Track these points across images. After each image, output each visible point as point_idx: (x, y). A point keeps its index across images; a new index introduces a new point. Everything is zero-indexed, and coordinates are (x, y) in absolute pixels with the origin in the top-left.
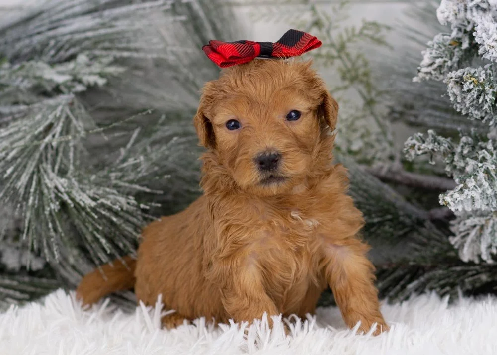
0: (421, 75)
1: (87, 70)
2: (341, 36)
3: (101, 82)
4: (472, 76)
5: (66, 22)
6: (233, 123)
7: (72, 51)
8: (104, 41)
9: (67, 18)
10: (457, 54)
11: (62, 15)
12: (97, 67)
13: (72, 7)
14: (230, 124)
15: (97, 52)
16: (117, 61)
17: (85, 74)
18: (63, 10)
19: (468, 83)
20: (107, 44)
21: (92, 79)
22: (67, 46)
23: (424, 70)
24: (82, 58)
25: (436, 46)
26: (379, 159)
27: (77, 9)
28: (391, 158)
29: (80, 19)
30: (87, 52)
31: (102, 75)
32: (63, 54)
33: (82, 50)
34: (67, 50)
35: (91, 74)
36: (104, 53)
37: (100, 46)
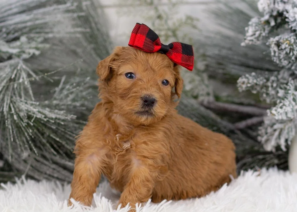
0: (247, 41)
1: (28, 46)
2: (174, 24)
3: (37, 53)
4: (287, 40)
5: (10, 18)
6: (129, 75)
7: (16, 35)
8: (36, 28)
9: (9, 15)
10: (267, 29)
11: (6, 14)
12: (33, 44)
13: (10, 9)
14: (128, 75)
15: (32, 35)
16: (46, 41)
17: (27, 48)
18: (5, 11)
19: (285, 44)
20: (38, 30)
21: (32, 51)
22: (12, 32)
23: (249, 38)
24: (23, 39)
25: (254, 25)
26: (202, 95)
27: (15, 10)
28: (208, 94)
29: (18, 16)
30: (26, 35)
31: (37, 49)
32: (11, 36)
33: (23, 34)
34: (14, 34)
35: (30, 48)
36: (37, 35)
37: (34, 31)
